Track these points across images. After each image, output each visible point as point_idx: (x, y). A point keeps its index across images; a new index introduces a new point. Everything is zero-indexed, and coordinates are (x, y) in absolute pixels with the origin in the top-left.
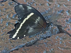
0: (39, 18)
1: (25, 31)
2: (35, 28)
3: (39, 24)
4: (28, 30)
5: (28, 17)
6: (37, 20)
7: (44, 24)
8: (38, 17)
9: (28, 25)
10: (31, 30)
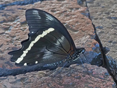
0: (63, 38)
1: (38, 56)
2: (54, 53)
3: (62, 47)
4: (43, 54)
5: (45, 33)
6: (59, 40)
7: (71, 49)
8: (62, 36)
9: (44, 47)
10: (48, 55)
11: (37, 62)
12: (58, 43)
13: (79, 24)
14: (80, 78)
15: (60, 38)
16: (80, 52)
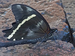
0: (42, 21)
1: (24, 34)
2: (35, 32)
3: (41, 28)
4: (27, 33)
5: (29, 18)
7: (47, 30)
9: (28, 28)
10: (31, 33)
11: (22, 38)
12: (38, 25)
13: (54, 11)
14: (53, 50)
15: (40, 22)
16: (54, 32)
